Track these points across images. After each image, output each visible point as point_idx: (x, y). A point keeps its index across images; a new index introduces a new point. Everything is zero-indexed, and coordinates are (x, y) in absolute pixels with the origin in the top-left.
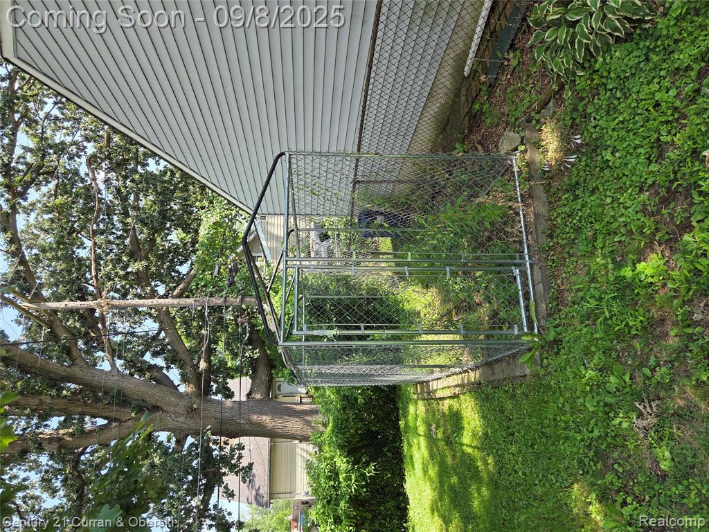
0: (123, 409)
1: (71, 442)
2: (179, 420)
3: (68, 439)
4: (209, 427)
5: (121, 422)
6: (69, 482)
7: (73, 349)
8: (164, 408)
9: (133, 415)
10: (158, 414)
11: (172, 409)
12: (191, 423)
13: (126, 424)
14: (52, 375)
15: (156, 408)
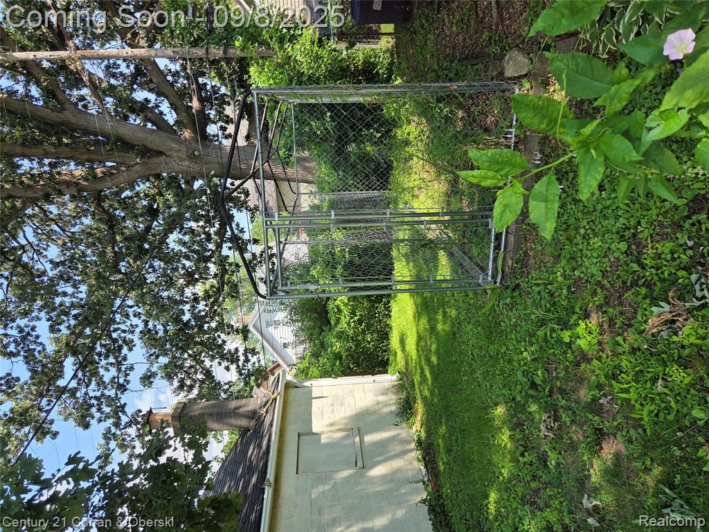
0: (126, 155)
1: (87, 186)
2: (184, 164)
3: (84, 183)
4: (213, 172)
5: (129, 166)
6: (97, 217)
7: (58, 92)
8: (167, 153)
9: (138, 160)
10: (163, 158)
11: (174, 154)
12: (195, 168)
13: (134, 168)
14: (45, 121)
15: (159, 153)
